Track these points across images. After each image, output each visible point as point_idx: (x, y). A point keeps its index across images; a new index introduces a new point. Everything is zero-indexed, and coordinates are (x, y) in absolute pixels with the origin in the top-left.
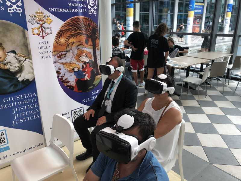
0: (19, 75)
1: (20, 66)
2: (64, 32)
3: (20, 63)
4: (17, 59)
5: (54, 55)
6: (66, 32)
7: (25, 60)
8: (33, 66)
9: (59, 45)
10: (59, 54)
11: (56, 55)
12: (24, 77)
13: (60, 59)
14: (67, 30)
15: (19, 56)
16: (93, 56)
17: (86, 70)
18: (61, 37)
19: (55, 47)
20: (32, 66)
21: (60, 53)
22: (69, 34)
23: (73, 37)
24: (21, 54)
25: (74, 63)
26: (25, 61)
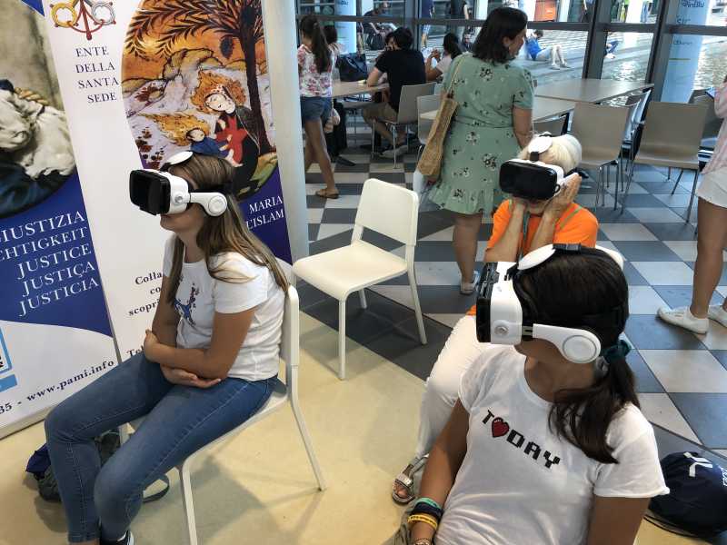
0: (27, 159)
1: (27, 129)
2: (155, 19)
3: (28, 121)
4: (17, 107)
5: (126, 92)
6: (160, 19)
7: (42, 111)
8: (67, 127)
9: (140, 59)
10: (141, 89)
11: (132, 92)
12: (44, 164)
13: (146, 105)
14: (165, 12)
15: (24, 98)
16: (247, 93)
17: (229, 139)
18: (144, 35)
19: (128, 66)
20: (64, 129)
21: (146, 86)
22: (169, 24)
23: (184, 34)
24: (29, 93)
25: (190, 117)
26: (43, 115)
